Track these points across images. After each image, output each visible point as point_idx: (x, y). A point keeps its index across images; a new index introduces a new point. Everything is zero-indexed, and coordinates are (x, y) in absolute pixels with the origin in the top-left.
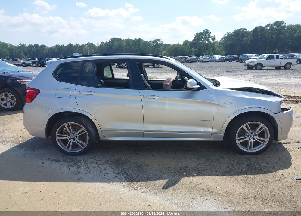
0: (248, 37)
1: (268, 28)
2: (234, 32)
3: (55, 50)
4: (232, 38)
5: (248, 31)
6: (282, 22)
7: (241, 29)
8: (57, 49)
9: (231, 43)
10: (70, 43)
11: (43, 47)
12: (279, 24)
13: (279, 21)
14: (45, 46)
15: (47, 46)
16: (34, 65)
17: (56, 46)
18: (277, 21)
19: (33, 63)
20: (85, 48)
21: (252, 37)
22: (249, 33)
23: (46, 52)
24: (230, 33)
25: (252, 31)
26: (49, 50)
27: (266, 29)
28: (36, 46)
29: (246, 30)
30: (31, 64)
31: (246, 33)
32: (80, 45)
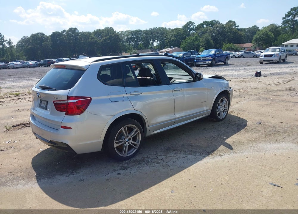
0: (47, 41)
1: (64, 33)
2: (31, 36)
4: (31, 43)
5: (46, 36)
6: (76, 29)
7: (38, 33)
9: (31, 47)
12: (73, 31)
13: (73, 28)
18: (71, 28)
21: (51, 42)
22: (48, 38)
24: (27, 37)
25: (50, 36)
27: (63, 35)
29: (44, 34)
31: (44, 38)
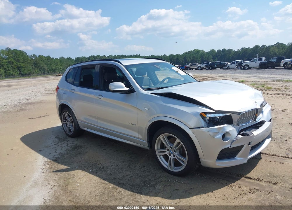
3: (240, 54)
8: (242, 52)
10: (256, 45)
11: (230, 50)
14: (232, 50)
15: (233, 50)
16: (207, 68)
17: (242, 49)
19: (206, 67)
20: (272, 49)
23: (232, 55)
26: (234, 53)
28: (224, 50)
30: (205, 68)
32: (268, 46)
